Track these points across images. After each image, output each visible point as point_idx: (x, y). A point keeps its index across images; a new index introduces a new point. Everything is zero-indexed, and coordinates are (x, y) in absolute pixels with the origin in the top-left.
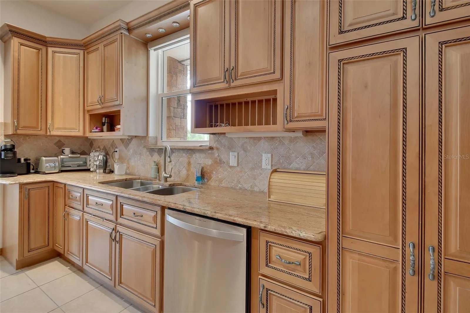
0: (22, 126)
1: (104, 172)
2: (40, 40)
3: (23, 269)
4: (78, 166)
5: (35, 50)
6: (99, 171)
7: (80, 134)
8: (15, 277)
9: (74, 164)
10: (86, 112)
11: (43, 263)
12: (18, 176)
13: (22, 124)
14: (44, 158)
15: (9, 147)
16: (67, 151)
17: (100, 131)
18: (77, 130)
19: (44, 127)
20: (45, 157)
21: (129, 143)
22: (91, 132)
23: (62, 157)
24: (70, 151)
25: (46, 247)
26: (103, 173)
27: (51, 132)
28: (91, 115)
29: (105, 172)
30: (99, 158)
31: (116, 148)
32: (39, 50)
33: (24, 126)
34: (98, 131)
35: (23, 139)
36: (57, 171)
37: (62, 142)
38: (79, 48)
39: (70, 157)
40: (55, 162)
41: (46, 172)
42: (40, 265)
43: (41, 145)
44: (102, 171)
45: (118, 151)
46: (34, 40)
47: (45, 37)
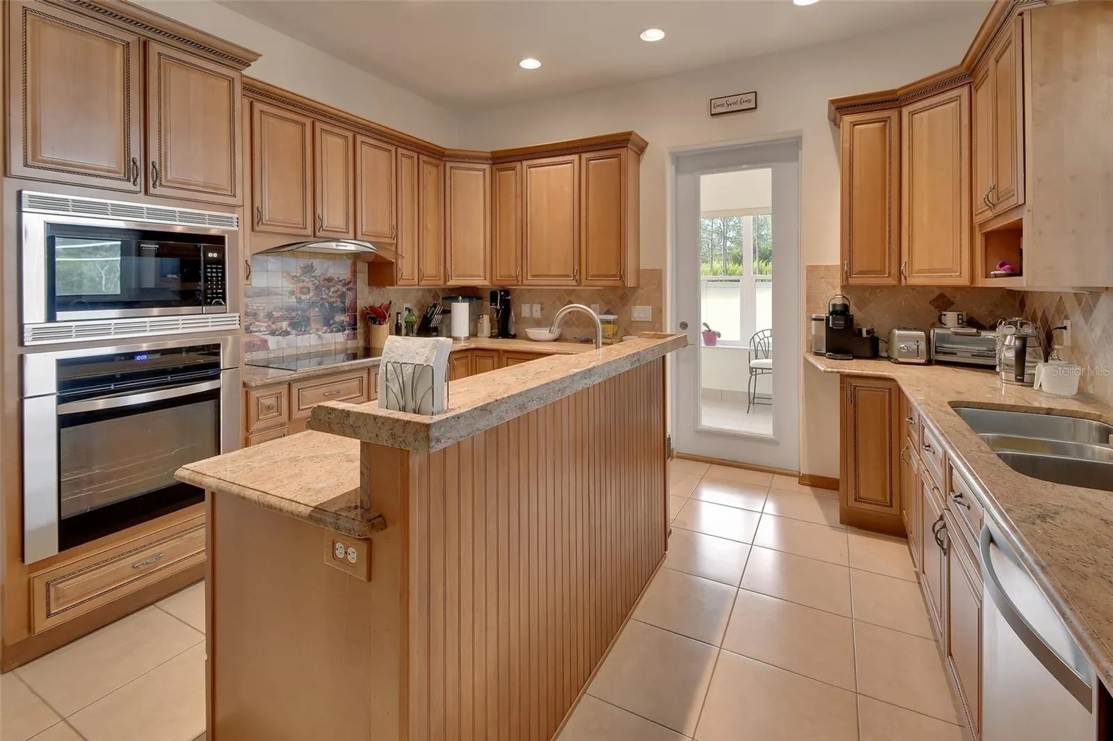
0: (857, 271)
1: (1017, 380)
2: (886, 102)
3: (849, 527)
4: (973, 355)
5: (877, 125)
6: (1006, 375)
7: (964, 281)
8: (838, 533)
9: (965, 351)
10: (977, 229)
11: (884, 535)
12: (854, 360)
13: (856, 268)
14: (897, 332)
15: (838, 308)
16: (951, 318)
17: (1009, 272)
18: (956, 272)
19: (894, 270)
20: (899, 329)
21: (1092, 305)
22: (987, 276)
23: (937, 331)
24: (959, 319)
25: (884, 506)
26: (1014, 383)
27: (908, 279)
28: (987, 236)
29: (1022, 381)
30: (1007, 343)
31: (1066, 318)
32: (886, 121)
33: (860, 271)
34: (1004, 272)
35: (870, 294)
36: (923, 361)
37: (949, 299)
38: (960, 84)
39: (956, 334)
40: (918, 342)
41: (900, 360)
42: (877, 537)
43: (903, 304)
44: (1012, 376)
45: (1069, 328)
46: (877, 107)
47: (894, 92)
